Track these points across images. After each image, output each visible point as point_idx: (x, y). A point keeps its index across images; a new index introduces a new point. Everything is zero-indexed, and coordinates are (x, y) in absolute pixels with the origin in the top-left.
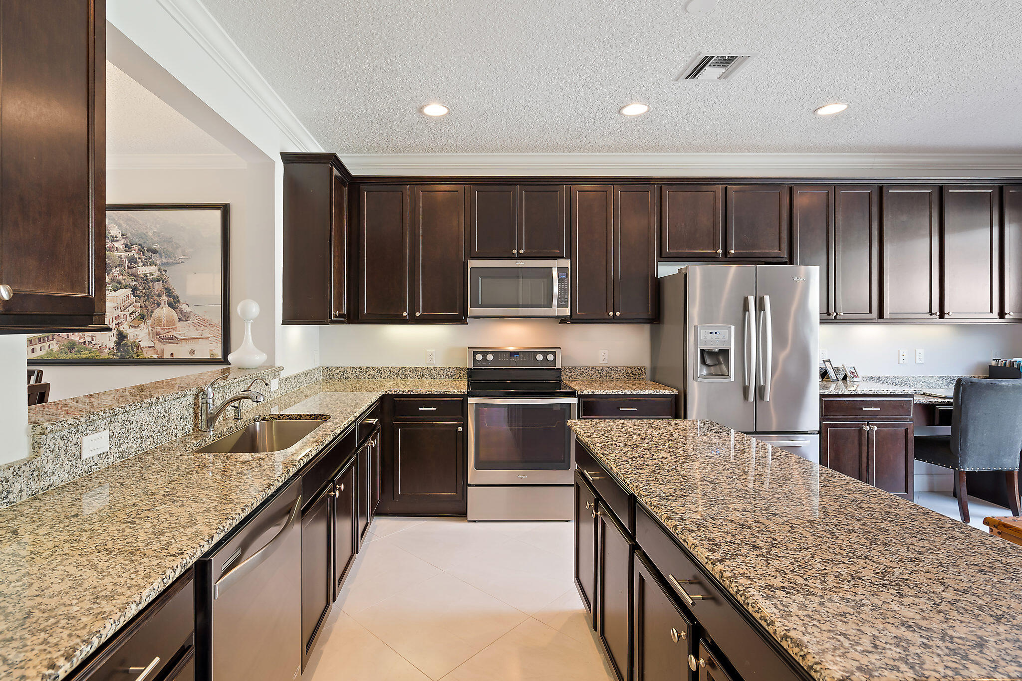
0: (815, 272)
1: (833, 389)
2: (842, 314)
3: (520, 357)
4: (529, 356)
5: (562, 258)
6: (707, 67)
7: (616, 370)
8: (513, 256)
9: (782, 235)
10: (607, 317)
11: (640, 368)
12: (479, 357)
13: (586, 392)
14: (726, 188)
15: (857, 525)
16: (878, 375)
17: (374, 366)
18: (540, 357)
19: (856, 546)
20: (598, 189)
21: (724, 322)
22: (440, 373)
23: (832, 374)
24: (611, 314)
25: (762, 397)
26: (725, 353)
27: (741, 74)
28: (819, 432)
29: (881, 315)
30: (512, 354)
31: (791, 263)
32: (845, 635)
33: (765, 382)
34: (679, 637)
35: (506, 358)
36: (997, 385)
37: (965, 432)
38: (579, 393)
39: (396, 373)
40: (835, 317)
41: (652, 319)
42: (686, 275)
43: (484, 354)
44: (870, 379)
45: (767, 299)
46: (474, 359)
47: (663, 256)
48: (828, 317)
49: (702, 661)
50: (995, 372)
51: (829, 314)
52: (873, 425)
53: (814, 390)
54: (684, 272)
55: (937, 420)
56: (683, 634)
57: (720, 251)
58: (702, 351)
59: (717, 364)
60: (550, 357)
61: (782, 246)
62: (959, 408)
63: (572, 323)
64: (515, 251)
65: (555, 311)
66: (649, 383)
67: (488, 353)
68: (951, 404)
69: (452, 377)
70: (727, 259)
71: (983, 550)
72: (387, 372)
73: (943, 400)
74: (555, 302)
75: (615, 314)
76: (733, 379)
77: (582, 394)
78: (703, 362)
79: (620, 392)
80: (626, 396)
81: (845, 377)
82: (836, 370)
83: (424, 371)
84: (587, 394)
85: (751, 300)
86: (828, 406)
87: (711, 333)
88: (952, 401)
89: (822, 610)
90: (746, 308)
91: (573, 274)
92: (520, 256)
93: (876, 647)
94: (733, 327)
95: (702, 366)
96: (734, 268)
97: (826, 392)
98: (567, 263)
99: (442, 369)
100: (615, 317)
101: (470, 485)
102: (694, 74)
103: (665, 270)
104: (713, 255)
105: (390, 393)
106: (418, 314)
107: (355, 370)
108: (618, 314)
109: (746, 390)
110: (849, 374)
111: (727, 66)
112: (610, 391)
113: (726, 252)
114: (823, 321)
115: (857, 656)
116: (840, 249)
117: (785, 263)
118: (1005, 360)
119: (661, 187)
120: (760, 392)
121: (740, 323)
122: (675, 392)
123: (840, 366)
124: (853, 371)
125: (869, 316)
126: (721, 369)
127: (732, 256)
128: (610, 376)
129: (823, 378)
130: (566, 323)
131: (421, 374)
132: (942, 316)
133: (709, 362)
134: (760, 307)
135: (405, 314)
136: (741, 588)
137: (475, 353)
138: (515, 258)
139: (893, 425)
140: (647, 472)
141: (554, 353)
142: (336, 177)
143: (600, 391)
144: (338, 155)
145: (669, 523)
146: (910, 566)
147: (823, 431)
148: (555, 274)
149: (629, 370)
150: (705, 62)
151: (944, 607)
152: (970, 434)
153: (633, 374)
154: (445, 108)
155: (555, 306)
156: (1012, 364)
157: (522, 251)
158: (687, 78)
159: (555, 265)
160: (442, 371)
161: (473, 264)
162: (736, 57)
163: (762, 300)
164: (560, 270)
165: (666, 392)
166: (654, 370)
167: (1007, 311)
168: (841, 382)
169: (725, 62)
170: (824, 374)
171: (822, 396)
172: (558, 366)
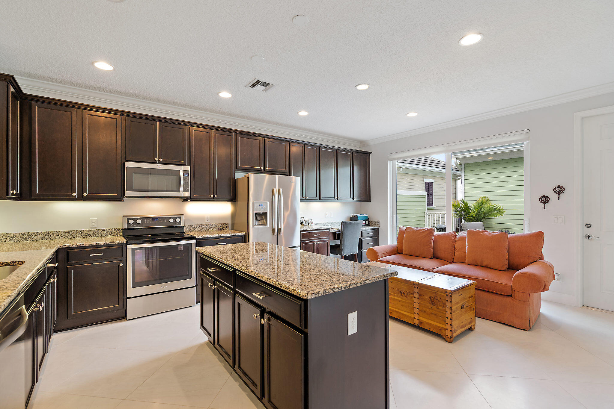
0: (298, 179)
1: (305, 228)
2: (307, 197)
3: (159, 221)
4: (165, 220)
5: (185, 165)
6: (258, 85)
7: (214, 225)
8: (156, 162)
9: (286, 163)
10: (210, 198)
11: (226, 224)
12: (131, 222)
13: (200, 237)
14: (265, 139)
15: (312, 263)
16: (319, 223)
17: (44, 231)
18: (171, 220)
19: (311, 268)
20: (205, 131)
21: (264, 200)
22: (101, 233)
23: (304, 222)
24: (212, 196)
25: (280, 233)
26: (265, 214)
27: (271, 91)
28: (300, 246)
29: (320, 199)
30: (154, 219)
31: (290, 175)
32: (308, 286)
33: (281, 226)
34: (257, 316)
35: (150, 221)
36: (352, 223)
37: (344, 241)
38: (196, 238)
39: (64, 235)
40: (305, 199)
41: (232, 199)
42: (248, 178)
43: (135, 219)
44: (317, 224)
45: (281, 190)
46: (128, 223)
47: (237, 168)
48: (303, 199)
49: (265, 320)
50: (352, 219)
51: (303, 198)
52: (317, 241)
53: (298, 229)
54: (247, 176)
55: (336, 239)
56: (258, 315)
57: (262, 168)
58: (256, 213)
59: (262, 220)
60: (178, 220)
61: (286, 168)
62: (342, 232)
63: (191, 201)
64: (157, 159)
65: (181, 194)
66: (230, 231)
67: (138, 219)
68: (340, 232)
69: (110, 235)
70: (265, 172)
71: (342, 263)
72: (56, 235)
73: (338, 230)
74: (182, 189)
75: (214, 196)
76: (268, 226)
77: (198, 238)
78: (256, 219)
79: (218, 235)
80: (221, 237)
81: (309, 224)
82: (306, 221)
83: (88, 233)
84: (201, 237)
85: (275, 190)
86: (304, 235)
87: (259, 205)
88: (340, 230)
89: (302, 282)
90: (273, 194)
91: (191, 174)
92: (160, 162)
93: (315, 286)
94: (268, 202)
95: (256, 220)
96: (268, 175)
97: (302, 229)
98: (188, 168)
99: (103, 230)
100: (214, 198)
101: (128, 298)
102: (253, 86)
103: (238, 175)
104: (259, 170)
105: (64, 247)
106: (85, 194)
107: (25, 235)
108: (216, 196)
109: (273, 230)
110: (310, 223)
111: (266, 87)
112: (213, 235)
113: (265, 169)
114: (301, 201)
115: (311, 288)
116: (306, 170)
117: (288, 175)
118: (355, 215)
119: (236, 134)
120: (279, 230)
121: (271, 200)
122: (244, 233)
123: (307, 219)
124: (311, 221)
125: (316, 198)
126: (264, 222)
127: (267, 171)
128: (211, 229)
129: (301, 225)
130: (188, 201)
131: (86, 235)
132: (337, 199)
133: (258, 218)
134: (279, 194)
135: (74, 194)
136: (279, 283)
137: (128, 220)
138: (156, 163)
139: (324, 241)
140: (240, 260)
141: (180, 218)
142: (12, 92)
143: (207, 236)
144: (15, 77)
145: (252, 273)
146: (324, 269)
147: (301, 246)
148: (182, 174)
149: (221, 225)
150: (258, 82)
151: (332, 275)
152: (345, 242)
153: (223, 227)
154: (112, 67)
155: (181, 191)
156: (356, 216)
157: (161, 160)
158: (250, 87)
159: (181, 169)
160: (103, 232)
161: (128, 164)
162: (270, 84)
163: (279, 190)
164: (185, 172)
165: (240, 234)
166: (233, 224)
167: (354, 197)
168: (307, 226)
169: (265, 84)
170: (302, 223)
171: (301, 231)
172: (183, 225)
